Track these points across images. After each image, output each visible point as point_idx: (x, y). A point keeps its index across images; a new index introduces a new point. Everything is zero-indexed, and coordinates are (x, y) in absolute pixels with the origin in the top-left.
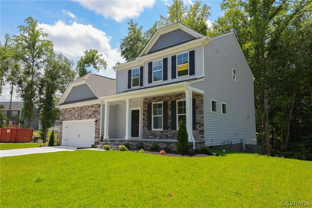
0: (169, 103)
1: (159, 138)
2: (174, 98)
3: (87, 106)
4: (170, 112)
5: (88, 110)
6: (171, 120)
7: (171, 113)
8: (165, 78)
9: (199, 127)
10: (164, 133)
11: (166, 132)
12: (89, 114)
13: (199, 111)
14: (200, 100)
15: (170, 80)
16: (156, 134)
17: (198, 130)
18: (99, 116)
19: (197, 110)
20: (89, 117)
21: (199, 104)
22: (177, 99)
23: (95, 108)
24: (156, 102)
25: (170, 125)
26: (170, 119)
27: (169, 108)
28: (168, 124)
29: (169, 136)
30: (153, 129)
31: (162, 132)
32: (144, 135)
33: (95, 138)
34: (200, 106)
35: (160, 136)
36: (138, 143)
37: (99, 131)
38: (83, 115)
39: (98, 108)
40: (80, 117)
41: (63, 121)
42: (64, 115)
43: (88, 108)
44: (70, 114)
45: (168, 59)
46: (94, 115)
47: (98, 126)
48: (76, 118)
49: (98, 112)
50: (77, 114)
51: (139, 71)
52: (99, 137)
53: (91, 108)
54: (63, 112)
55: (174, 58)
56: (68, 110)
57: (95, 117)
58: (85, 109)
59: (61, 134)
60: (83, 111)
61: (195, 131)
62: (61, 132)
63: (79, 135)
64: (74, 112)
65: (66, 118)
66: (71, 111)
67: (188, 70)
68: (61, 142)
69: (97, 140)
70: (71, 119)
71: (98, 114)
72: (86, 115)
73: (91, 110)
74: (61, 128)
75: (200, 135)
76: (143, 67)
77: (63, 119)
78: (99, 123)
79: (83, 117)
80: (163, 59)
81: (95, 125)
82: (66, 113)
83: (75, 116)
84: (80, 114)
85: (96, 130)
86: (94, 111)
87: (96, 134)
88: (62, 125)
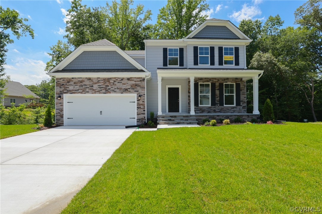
0: (217, 84)
1: (207, 112)
2: (221, 81)
4: (217, 92)
6: (219, 98)
7: (219, 92)
8: (212, 63)
9: (243, 104)
10: (211, 109)
11: (214, 107)
13: (242, 93)
14: (243, 85)
15: (216, 66)
16: (203, 109)
17: (242, 106)
18: (142, 90)
19: (241, 92)
21: (242, 87)
22: (224, 82)
23: (135, 81)
24: (203, 82)
25: (219, 102)
26: (218, 97)
27: (216, 88)
28: (216, 101)
29: (217, 110)
30: (200, 105)
33: (137, 114)
34: (243, 89)
35: (208, 111)
36: (208, 117)
37: (144, 107)
38: (111, 88)
39: (140, 82)
40: (106, 90)
41: (64, 94)
42: (66, 86)
43: (120, 80)
44: (82, 86)
45: (215, 48)
46: (134, 89)
47: (143, 102)
48: (95, 92)
49: (140, 86)
50: (97, 87)
51: (178, 52)
52: (144, 114)
53: (127, 81)
54: (63, 82)
55: (220, 49)
56: (74, 80)
57: (135, 91)
58: (114, 81)
59: (60, 111)
60: (110, 83)
61: (239, 107)
62: (59, 109)
63: (101, 112)
64: (91, 83)
65: (70, 91)
66: (84, 82)
67: (233, 61)
68: (63, 121)
69: (142, 116)
70: (83, 93)
71: (141, 89)
72: (118, 89)
73: (128, 83)
74: (61, 103)
75: (243, 110)
76: (183, 48)
77: (64, 91)
78: (144, 98)
79: (112, 91)
80: (210, 47)
81: (137, 100)
82: (70, 84)
83: (93, 89)
84: (104, 86)
85: (140, 106)
86: (133, 84)
87: (139, 110)
88: (62, 100)
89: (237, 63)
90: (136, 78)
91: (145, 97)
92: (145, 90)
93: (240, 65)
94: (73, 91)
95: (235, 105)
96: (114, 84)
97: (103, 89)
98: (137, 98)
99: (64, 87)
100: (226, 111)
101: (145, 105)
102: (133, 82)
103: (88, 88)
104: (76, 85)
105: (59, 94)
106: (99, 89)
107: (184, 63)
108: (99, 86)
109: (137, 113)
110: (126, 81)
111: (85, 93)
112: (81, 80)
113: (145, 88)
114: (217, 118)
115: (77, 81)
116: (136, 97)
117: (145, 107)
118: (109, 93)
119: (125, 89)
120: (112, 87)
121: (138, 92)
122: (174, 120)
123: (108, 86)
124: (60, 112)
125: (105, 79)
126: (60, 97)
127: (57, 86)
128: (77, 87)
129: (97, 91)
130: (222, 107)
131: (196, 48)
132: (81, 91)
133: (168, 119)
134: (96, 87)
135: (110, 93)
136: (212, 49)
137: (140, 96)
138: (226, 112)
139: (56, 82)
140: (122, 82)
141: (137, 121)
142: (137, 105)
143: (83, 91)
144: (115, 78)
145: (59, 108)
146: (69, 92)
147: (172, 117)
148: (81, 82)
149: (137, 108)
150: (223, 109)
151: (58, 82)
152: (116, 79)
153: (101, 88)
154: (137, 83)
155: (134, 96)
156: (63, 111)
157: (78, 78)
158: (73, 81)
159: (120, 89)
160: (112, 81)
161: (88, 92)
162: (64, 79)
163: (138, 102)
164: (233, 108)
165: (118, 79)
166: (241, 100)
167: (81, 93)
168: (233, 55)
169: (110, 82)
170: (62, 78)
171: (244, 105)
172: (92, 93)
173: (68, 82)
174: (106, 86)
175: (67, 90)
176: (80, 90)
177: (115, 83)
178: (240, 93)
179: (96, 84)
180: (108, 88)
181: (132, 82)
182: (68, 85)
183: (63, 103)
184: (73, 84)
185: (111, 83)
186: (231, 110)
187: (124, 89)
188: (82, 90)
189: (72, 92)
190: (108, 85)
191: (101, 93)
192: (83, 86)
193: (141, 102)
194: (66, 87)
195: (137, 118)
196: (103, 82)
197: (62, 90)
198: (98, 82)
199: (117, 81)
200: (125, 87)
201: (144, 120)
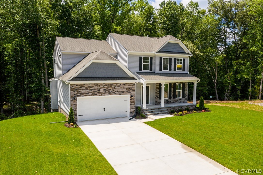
0: (172, 84)
3: (119, 84)
4: (172, 89)
5: (120, 87)
6: (173, 94)
7: (173, 89)
8: (170, 70)
11: (170, 100)
12: (121, 91)
13: (186, 89)
15: (172, 71)
18: (133, 92)
20: (121, 93)
22: (176, 83)
23: (129, 86)
25: (173, 96)
26: (172, 93)
27: (172, 87)
29: (172, 102)
31: (168, 100)
33: (130, 109)
34: (186, 87)
35: (167, 102)
36: (171, 108)
39: (132, 86)
40: (109, 93)
41: (77, 97)
42: (79, 90)
43: (119, 85)
44: (91, 90)
45: (172, 59)
46: (128, 91)
47: (134, 100)
48: (101, 94)
49: (132, 89)
51: (149, 60)
53: (123, 86)
54: (76, 87)
55: (175, 60)
56: (87, 86)
57: (129, 93)
58: (115, 86)
60: (112, 87)
61: (184, 99)
63: (104, 109)
64: (98, 88)
65: (82, 94)
66: (93, 87)
67: (181, 68)
68: (77, 119)
69: (133, 110)
70: (92, 95)
71: (133, 91)
72: (117, 92)
73: (124, 87)
74: (75, 104)
75: (186, 100)
76: (152, 57)
77: (78, 95)
78: (134, 97)
79: (113, 93)
80: (169, 58)
82: (82, 88)
83: (100, 92)
84: (108, 90)
85: (132, 103)
86: (128, 88)
87: (131, 106)
88: (76, 101)
89: (184, 70)
90: (129, 83)
91: (134, 96)
92: (135, 92)
93: (185, 71)
94: (84, 95)
96: (114, 88)
97: (107, 92)
98: (130, 98)
99: (77, 91)
100: (176, 102)
102: (128, 87)
103: (97, 91)
104: (87, 90)
105: (73, 97)
106: (104, 92)
107: (153, 69)
108: (104, 89)
109: (130, 108)
111: (94, 96)
112: (91, 85)
113: (135, 90)
114: (176, 108)
116: (129, 97)
117: (135, 103)
119: (122, 91)
120: (114, 91)
121: (131, 94)
122: (154, 112)
123: (111, 90)
124: (74, 111)
125: (109, 84)
126: (74, 99)
127: (71, 91)
128: (88, 91)
129: (103, 94)
130: (175, 99)
131: (161, 59)
134: (102, 90)
135: (112, 94)
136: (171, 59)
137: (132, 96)
139: (71, 88)
140: (121, 87)
141: (130, 114)
142: (130, 103)
143: (93, 94)
144: (116, 84)
145: (74, 108)
147: (152, 109)
148: (91, 87)
149: (130, 104)
151: (72, 87)
153: (106, 91)
154: (130, 87)
155: (128, 96)
156: (77, 110)
157: (88, 84)
158: (84, 86)
159: (119, 91)
160: (113, 86)
161: (96, 95)
162: (77, 85)
163: (131, 100)
164: (180, 99)
165: (118, 84)
166: (185, 94)
167: (91, 95)
168: (181, 64)
169: (112, 86)
170: (75, 84)
171: (186, 97)
172: (99, 95)
173: (81, 87)
175: (80, 94)
176: (90, 93)
177: (116, 87)
178: (184, 89)
179: (102, 88)
182: (81, 90)
183: (76, 104)
184: (84, 89)
185: (113, 87)
191: (106, 95)
192: (93, 90)
193: (132, 101)
194: (79, 91)
195: (130, 111)
196: (107, 86)
197: (75, 94)
198: (104, 87)
199: (117, 86)
200: (122, 90)
201: (134, 113)
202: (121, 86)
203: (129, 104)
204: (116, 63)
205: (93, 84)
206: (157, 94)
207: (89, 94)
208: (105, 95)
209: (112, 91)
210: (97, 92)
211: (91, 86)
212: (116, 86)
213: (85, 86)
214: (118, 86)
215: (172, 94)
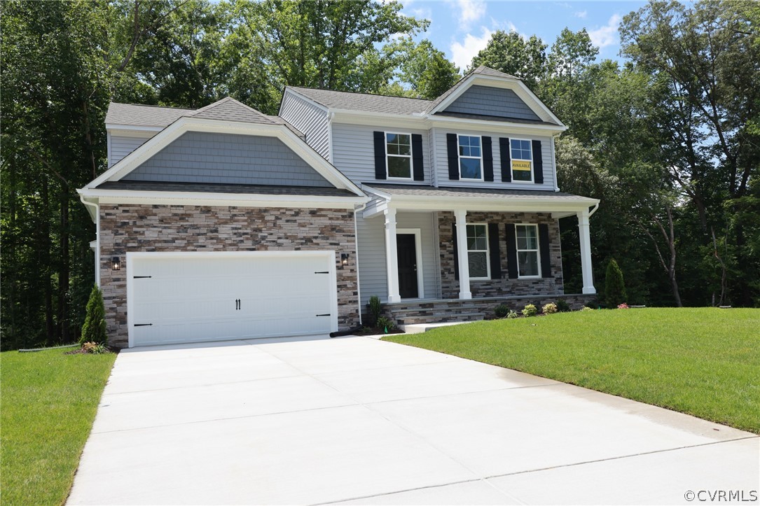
0: (502, 227)
1: (484, 294)
2: (508, 219)
3: (291, 210)
4: (503, 246)
5: (295, 221)
6: (506, 260)
7: (505, 246)
8: (489, 177)
9: (555, 273)
10: (493, 286)
11: (497, 282)
12: (301, 235)
13: (553, 247)
14: (554, 229)
15: (498, 182)
17: (553, 277)
18: (348, 241)
19: (550, 244)
20: (302, 244)
21: (553, 234)
22: (514, 222)
23: (330, 219)
24: (472, 222)
25: (506, 270)
26: (504, 258)
27: (500, 237)
28: (501, 268)
29: (504, 290)
31: (488, 283)
32: (447, 291)
33: (339, 304)
34: (555, 239)
37: (354, 285)
38: (269, 236)
39: (342, 222)
40: (254, 240)
41: (128, 253)
42: (135, 229)
43: (293, 215)
44: (185, 229)
45: (492, 140)
46: (328, 239)
47: (352, 271)
48: (224, 246)
49: (344, 232)
50: (231, 231)
51: (408, 143)
52: (356, 302)
53: (309, 218)
54: (124, 217)
55: (504, 142)
56: (162, 213)
57: (331, 244)
58: (277, 218)
59: (115, 302)
60: (265, 222)
61: (548, 280)
62: (114, 298)
63: (238, 302)
64: (212, 222)
65: (148, 242)
66: (190, 219)
67: (530, 172)
68: (126, 334)
69: (349, 308)
70: (189, 248)
71: (346, 238)
72: (287, 238)
73: (311, 224)
74: (118, 280)
75: (558, 286)
76: (421, 136)
77: (130, 245)
78: (353, 261)
79: (272, 244)
80: (483, 137)
81: (337, 267)
82: (145, 222)
83: (217, 238)
84: (249, 231)
85: (344, 283)
86: (326, 227)
87: (342, 292)
88: (122, 269)
89: (539, 179)
90: (331, 210)
91: (355, 258)
92: (354, 241)
93: (544, 183)
94: (157, 245)
95: (539, 276)
96: (275, 224)
97: (247, 239)
98: (337, 262)
99: (127, 232)
100: (522, 290)
101: (356, 280)
102: (326, 222)
103: (205, 234)
104: (165, 228)
105: (112, 253)
106: (235, 238)
107: (425, 174)
108: (236, 229)
109: (338, 300)
110: (307, 218)
111: (196, 250)
112: (180, 211)
113: (354, 236)
115: (170, 215)
116: (334, 260)
117: (356, 284)
118: (263, 248)
119: (304, 238)
120: (271, 234)
121: (339, 247)
123: (260, 230)
124: (115, 306)
125: (252, 211)
126: (116, 260)
127: (103, 228)
128: (169, 231)
129: (230, 245)
130: (514, 280)
131: (451, 139)
132: (183, 245)
133: (420, 312)
134: (225, 232)
135: (266, 248)
136: (487, 141)
137: (344, 257)
138: (522, 293)
139: (102, 218)
140: (298, 221)
141: (339, 323)
142: (338, 281)
143: (189, 243)
144: (279, 209)
145: (114, 295)
146: (143, 245)
148: (182, 217)
149: (338, 286)
150: (517, 286)
151: (108, 217)
152: (281, 211)
153: (240, 235)
154: (335, 222)
155: (328, 257)
156: (125, 302)
157: (172, 206)
158: (155, 215)
159: (293, 238)
160: (269, 217)
161: (204, 246)
162: (127, 208)
163: (341, 271)
164: (537, 282)
165: (287, 213)
166: (552, 263)
167: (184, 249)
168: (529, 158)
169: (266, 218)
170: (121, 205)
171: (557, 276)
172: (216, 250)
173: (141, 218)
174: (255, 230)
175: (140, 242)
176: (180, 241)
177: (279, 222)
178: (548, 246)
179: (226, 223)
180: (259, 237)
181: (322, 221)
182: (141, 227)
183: (125, 279)
184: (156, 223)
185: (268, 221)
186: (533, 288)
187: (302, 239)
188: (186, 242)
189: (152, 246)
190: (259, 226)
191: (243, 250)
192: (189, 230)
193: (346, 273)
194: (136, 232)
195: (339, 313)
196: (246, 218)
197: (120, 241)
198: (233, 218)
199: (284, 218)
200: (305, 235)
201: (355, 319)
202: (299, 219)
203: (334, 284)
204: (276, 138)
205: (189, 207)
206: (445, 262)
207: (174, 244)
208: (238, 250)
209: (266, 237)
210: (207, 239)
211: (182, 214)
212: (281, 219)
213: (160, 215)
214: (289, 218)
215: (504, 261)
